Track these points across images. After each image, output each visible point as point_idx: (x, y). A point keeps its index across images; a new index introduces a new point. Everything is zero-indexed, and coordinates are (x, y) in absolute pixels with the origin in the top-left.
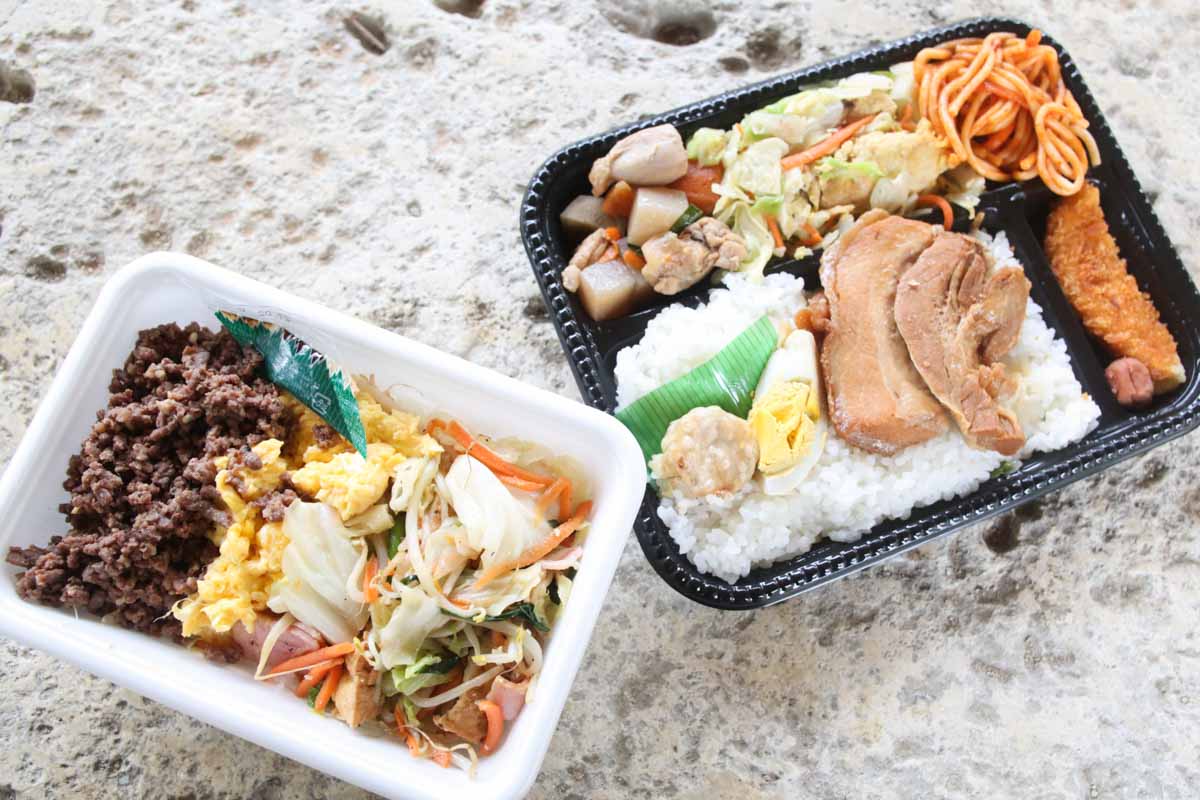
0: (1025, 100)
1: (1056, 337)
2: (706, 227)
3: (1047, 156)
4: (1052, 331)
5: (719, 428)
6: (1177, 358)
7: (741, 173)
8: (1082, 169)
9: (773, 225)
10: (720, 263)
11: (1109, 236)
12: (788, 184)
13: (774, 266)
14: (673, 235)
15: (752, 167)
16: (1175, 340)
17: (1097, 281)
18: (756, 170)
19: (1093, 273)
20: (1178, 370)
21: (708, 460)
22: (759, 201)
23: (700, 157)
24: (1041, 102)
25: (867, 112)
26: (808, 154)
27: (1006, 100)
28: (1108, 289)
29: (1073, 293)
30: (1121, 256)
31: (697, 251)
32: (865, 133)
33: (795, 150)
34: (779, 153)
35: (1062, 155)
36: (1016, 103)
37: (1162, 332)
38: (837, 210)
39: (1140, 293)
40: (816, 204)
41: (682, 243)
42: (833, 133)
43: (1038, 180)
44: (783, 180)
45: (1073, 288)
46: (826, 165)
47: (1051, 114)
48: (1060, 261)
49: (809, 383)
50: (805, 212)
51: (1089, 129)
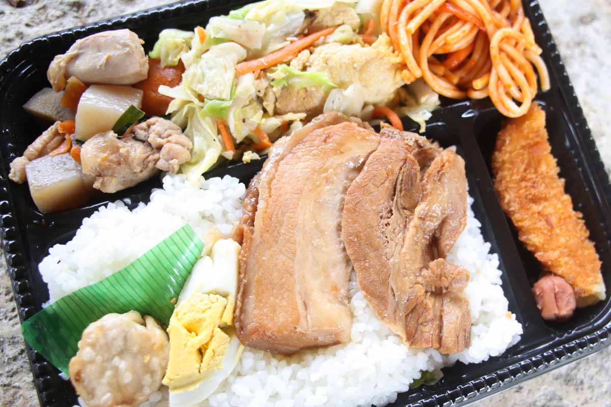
0: (483, 24)
1: (491, 252)
2: (153, 127)
3: (499, 79)
4: (488, 245)
5: (125, 339)
6: (600, 276)
7: (194, 75)
8: (530, 92)
9: (222, 128)
10: (161, 165)
11: (551, 157)
12: (239, 89)
13: (220, 169)
14: (112, 135)
15: (206, 71)
16: (600, 259)
17: (535, 200)
18: (210, 74)
19: (533, 191)
20: (599, 288)
21: (109, 373)
22: (208, 104)
23: (162, 58)
24: (498, 27)
25: (330, 24)
26: (263, 61)
27: (465, 22)
28: (545, 207)
29: (512, 209)
30: (560, 175)
31: (136, 151)
32: (324, 43)
33: (253, 55)
34: (234, 57)
35: (513, 78)
36: (474, 26)
37: (589, 251)
38: (289, 117)
39: (574, 213)
40: (270, 110)
41: (120, 143)
42: (292, 42)
43: (487, 101)
44: (235, 85)
45: (512, 204)
46: (279, 72)
47: (506, 38)
48: (503, 178)
49: (225, 296)
50: (256, 118)
51: (542, 55)
